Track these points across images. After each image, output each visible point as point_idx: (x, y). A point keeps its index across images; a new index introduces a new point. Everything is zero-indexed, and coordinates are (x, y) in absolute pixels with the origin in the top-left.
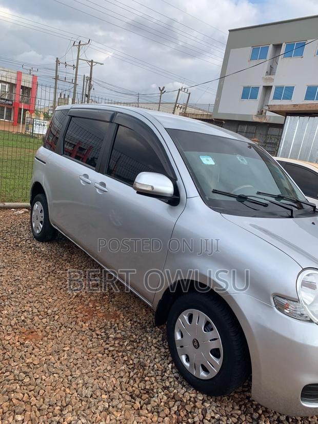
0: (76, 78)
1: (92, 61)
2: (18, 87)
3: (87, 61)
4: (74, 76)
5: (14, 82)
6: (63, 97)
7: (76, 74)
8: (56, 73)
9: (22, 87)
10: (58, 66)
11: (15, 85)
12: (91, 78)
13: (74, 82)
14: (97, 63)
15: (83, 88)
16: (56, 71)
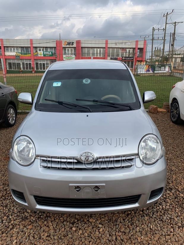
0: (165, 36)
1: (175, 23)
2: (137, 49)
3: (172, 23)
4: (164, 35)
5: (134, 47)
6: (156, 49)
7: (165, 34)
8: (153, 36)
9: (139, 49)
10: (154, 32)
11: (135, 48)
12: (174, 33)
13: (163, 39)
14: (179, 23)
15: (170, 40)
16: (153, 35)
